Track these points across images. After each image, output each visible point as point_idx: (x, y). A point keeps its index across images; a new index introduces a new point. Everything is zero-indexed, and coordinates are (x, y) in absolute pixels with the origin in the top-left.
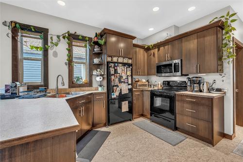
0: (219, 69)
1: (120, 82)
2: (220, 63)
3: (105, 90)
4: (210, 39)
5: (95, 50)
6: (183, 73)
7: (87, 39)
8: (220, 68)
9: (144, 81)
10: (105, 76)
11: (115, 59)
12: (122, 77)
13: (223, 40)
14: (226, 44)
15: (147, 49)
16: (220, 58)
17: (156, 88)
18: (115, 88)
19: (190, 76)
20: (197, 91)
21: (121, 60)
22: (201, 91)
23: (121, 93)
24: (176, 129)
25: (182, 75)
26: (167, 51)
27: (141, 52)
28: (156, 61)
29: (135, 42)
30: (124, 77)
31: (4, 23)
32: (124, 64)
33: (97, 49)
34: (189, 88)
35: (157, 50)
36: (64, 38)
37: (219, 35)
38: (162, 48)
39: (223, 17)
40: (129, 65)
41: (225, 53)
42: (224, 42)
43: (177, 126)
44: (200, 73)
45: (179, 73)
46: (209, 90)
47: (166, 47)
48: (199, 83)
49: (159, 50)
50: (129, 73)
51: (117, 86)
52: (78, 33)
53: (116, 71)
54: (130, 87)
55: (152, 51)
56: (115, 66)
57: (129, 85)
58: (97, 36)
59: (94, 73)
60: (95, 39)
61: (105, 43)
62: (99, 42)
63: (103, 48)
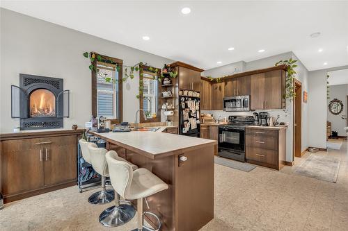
0: (283, 107)
1: (190, 117)
2: (283, 100)
3: (177, 126)
4: (275, 79)
5: (165, 82)
6: (252, 109)
7: (157, 70)
8: (283, 104)
9: (210, 115)
10: (177, 110)
11: (185, 93)
12: (191, 111)
13: (286, 81)
14: (289, 85)
15: (213, 82)
16: (284, 97)
17: (222, 123)
18: (185, 123)
19: (258, 112)
20: (264, 125)
21: (191, 94)
22: (267, 125)
23: (190, 128)
24: (246, 161)
25: (251, 110)
26: (235, 87)
27: (206, 85)
28: (222, 95)
29: (202, 74)
30: (194, 112)
32: (193, 98)
33: (166, 82)
34: (256, 122)
35: (223, 83)
36: (137, 69)
37: (284, 76)
38: (229, 83)
39: (287, 61)
40: (198, 99)
41: (287, 92)
42: (287, 83)
43: (247, 158)
44: (267, 108)
45: (248, 109)
46: (274, 124)
47: (234, 82)
48: (266, 118)
49: (226, 84)
50: (197, 108)
51: (188, 121)
52: (148, 65)
53: (186, 105)
54: (198, 122)
55: (218, 85)
56: (185, 100)
57: (197, 119)
58: (166, 67)
59: (164, 107)
60: (165, 71)
61: (177, 76)
62: (171, 74)
63: (174, 81)
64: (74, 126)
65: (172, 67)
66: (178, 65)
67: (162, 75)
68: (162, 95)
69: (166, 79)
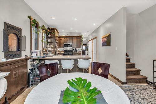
7: (46, 30)
11: (56, 41)
15: (59, 37)
22: (77, 52)
28: (63, 42)
47: (67, 38)
49: (64, 39)
60: (49, 30)
61: (55, 34)
62: (52, 33)
63: (52, 35)
64: (26, 56)
65: (52, 29)
66: (55, 29)
67: (48, 32)
68: (47, 41)
69: (50, 34)
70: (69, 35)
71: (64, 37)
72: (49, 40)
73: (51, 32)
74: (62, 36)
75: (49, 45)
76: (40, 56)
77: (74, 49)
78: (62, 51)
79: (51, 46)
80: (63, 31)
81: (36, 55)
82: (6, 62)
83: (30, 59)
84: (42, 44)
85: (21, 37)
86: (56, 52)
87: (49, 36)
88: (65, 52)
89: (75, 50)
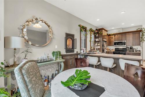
7: (94, 31)
15: (109, 35)
21: (105, 40)
22: (133, 51)
25: (126, 46)
28: (113, 40)
31: (79, 26)
35: (114, 36)
46: (136, 51)
47: (119, 35)
49: (115, 36)
53: (104, 44)
58: (97, 30)
59: (96, 45)
60: (97, 31)
61: (102, 33)
62: (100, 32)
63: (100, 35)
64: (77, 52)
65: (100, 30)
66: (102, 29)
67: (96, 33)
68: (95, 40)
69: (97, 34)
70: (121, 32)
71: (115, 35)
72: (97, 40)
73: (98, 32)
74: (112, 34)
75: (97, 44)
76: (86, 53)
77: (129, 47)
78: (112, 50)
79: (99, 45)
80: (113, 28)
81: (83, 52)
82: (66, 54)
83: (80, 54)
84: (90, 43)
85: (74, 40)
86: (103, 50)
87: (97, 36)
88: (116, 50)
89: (131, 48)
